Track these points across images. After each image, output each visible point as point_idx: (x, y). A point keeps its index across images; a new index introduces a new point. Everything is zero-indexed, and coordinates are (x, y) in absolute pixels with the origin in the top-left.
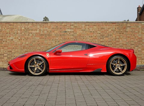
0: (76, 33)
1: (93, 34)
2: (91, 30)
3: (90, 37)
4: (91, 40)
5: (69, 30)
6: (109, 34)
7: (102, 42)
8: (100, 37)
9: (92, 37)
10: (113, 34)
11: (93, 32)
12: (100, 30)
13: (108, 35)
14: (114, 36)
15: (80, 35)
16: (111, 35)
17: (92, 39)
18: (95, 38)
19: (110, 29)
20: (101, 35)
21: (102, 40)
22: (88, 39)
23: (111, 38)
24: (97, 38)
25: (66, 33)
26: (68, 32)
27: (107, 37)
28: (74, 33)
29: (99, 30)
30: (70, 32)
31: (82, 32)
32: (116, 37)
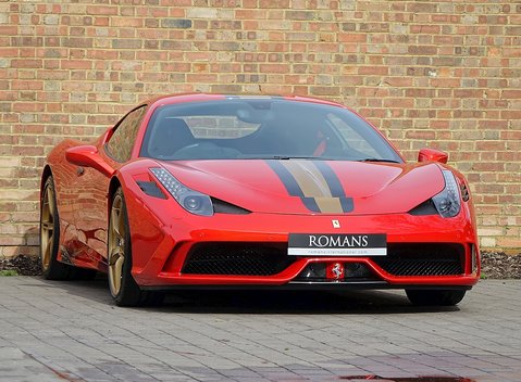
0: (252, 36)
1: (364, 39)
2: (349, 18)
3: (339, 59)
4: (345, 78)
5: (209, 14)
6: (466, 44)
7: (419, 93)
8: (405, 61)
9: (352, 59)
10: (489, 42)
11: (363, 26)
12: (406, 18)
13: (458, 51)
14: (494, 56)
15: (279, 47)
16: (473, 52)
17: (355, 72)
18: (375, 71)
19: (471, 9)
20: (412, 50)
21: (416, 82)
22: (331, 77)
23: (474, 73)
24: (385, 71)
25: (186, 32)
26: (202, 24)
27: (447, 62)
28: (239, 35)
29: (399, 18)
30: (215, 23)
31: (288, 25)
32: (505, 62)
